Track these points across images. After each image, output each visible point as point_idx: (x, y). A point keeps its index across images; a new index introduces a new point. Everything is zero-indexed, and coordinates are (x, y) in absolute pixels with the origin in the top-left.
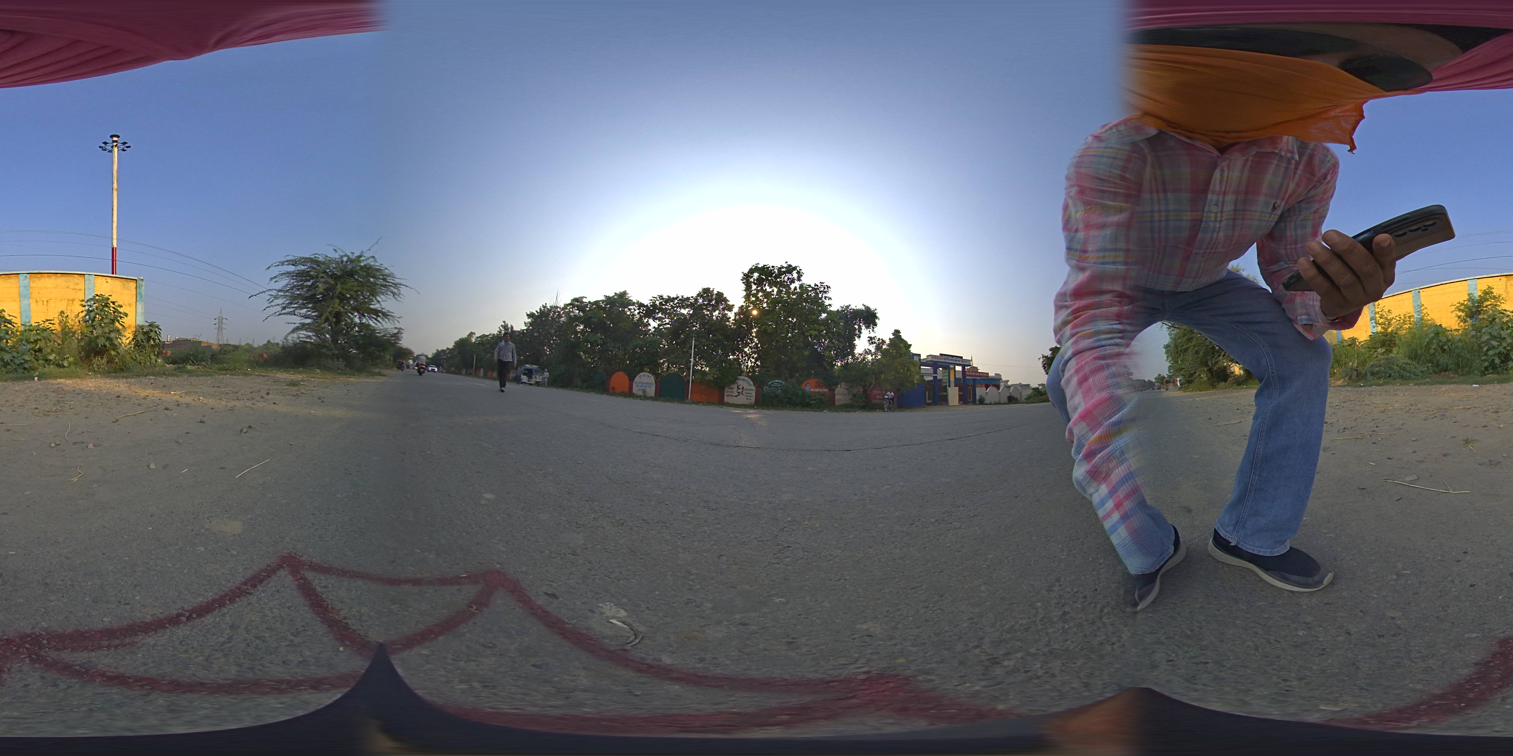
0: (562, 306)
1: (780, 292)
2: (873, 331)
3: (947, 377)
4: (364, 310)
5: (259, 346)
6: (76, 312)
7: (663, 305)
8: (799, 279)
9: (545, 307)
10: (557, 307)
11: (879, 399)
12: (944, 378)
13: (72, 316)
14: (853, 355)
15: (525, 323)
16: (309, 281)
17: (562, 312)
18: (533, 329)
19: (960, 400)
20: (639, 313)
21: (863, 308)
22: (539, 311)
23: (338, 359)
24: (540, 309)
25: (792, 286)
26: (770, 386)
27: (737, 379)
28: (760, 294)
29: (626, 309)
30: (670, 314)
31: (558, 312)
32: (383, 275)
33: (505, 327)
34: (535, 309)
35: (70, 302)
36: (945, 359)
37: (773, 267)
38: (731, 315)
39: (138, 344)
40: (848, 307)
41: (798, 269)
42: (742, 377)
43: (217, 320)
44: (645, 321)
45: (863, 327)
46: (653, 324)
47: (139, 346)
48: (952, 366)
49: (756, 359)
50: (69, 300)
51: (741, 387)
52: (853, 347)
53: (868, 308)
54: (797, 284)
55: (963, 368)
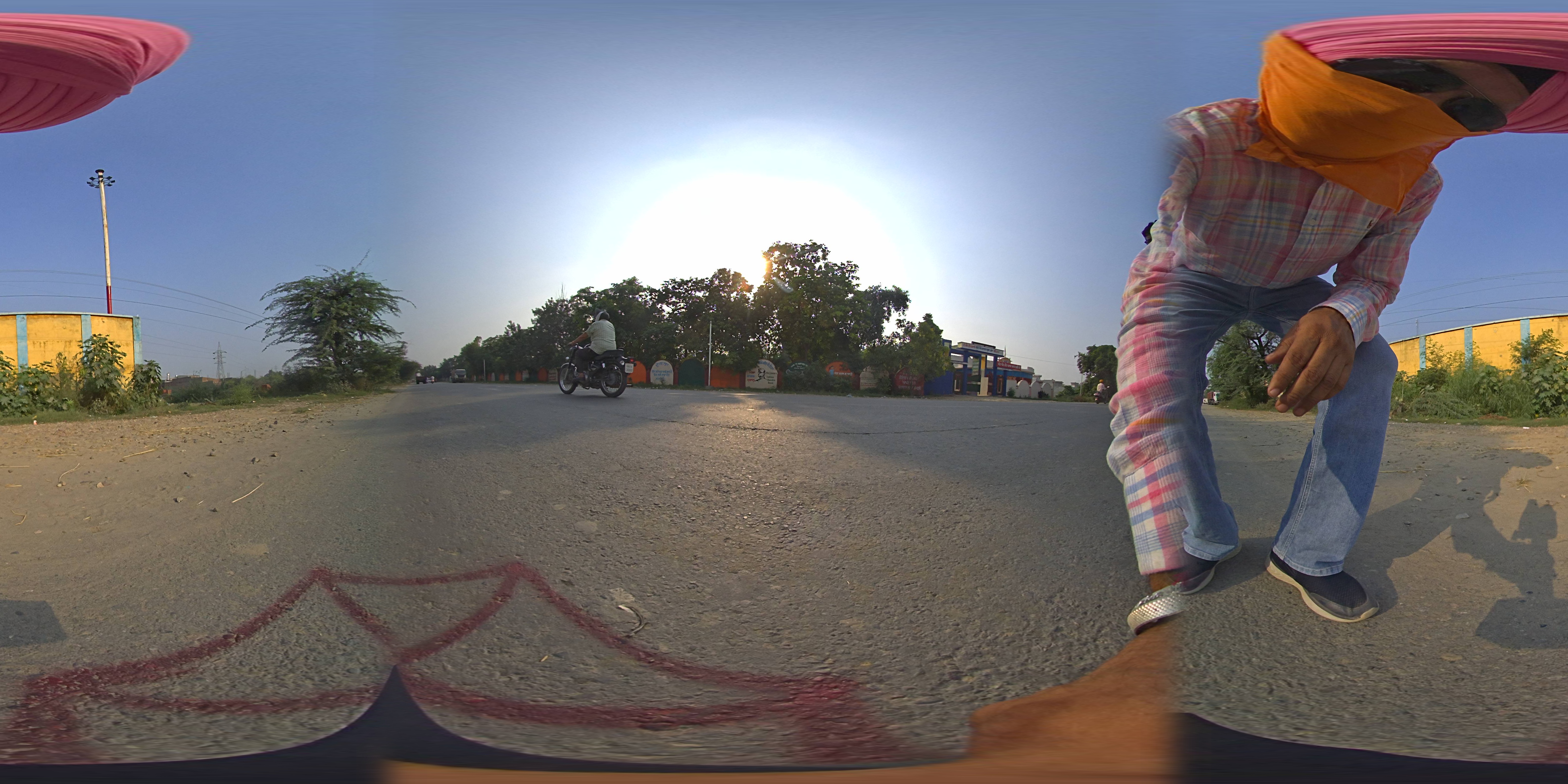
0: (569, 299)
1: (803, 271)
2: (903, 313)
3: (978, 367)
4: (366, 327)
5: (262, 377)
6: (74, 353)
7: (676, 289)
8: (824, 258)
9: (550, 301)
10: (564, 301)
11: (906, 385)
12: (974, 367)
13: (70, 358)
14: (881, 338)
15: (532, 321)
16: (304, 304)
17: (570, 305)
18: (542, 325)
19: (989, 391)
20: (651, 299)
21: (894, 290)
22: (545, 306)
23: (344, 382)
24: (547, 304)
25: (817, 265)
26: (792, 369)
27: (758, 362)
28: (782, 273)
29: (637, 296)
30: (684, 298)
31: (566, 305)
32: (378, 289)
33: (512, 327)
34: (541, 304)
35: (67, 344)
36: (977, 348)
37: (795, 245)
38: (750, 296)
39: (138, 385)
40: (877, 287)
41: (823, 247)
42: (763, 361)
43: (216, 354)
44: (659, 306)
45: (893, 310)
46: (667, 309)
47: (139, 386)
48: (983, 356)
49: (778, 342)
50: (66, 342)
51: (762, 371)
52: (881, 329)
53: (898, 290)
54: (822, 263)
55: (995, 359)
